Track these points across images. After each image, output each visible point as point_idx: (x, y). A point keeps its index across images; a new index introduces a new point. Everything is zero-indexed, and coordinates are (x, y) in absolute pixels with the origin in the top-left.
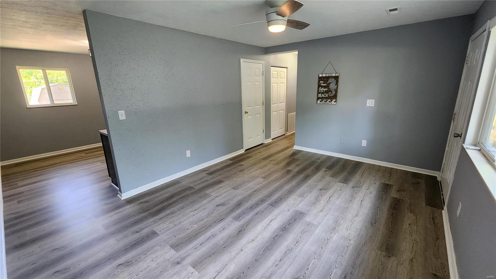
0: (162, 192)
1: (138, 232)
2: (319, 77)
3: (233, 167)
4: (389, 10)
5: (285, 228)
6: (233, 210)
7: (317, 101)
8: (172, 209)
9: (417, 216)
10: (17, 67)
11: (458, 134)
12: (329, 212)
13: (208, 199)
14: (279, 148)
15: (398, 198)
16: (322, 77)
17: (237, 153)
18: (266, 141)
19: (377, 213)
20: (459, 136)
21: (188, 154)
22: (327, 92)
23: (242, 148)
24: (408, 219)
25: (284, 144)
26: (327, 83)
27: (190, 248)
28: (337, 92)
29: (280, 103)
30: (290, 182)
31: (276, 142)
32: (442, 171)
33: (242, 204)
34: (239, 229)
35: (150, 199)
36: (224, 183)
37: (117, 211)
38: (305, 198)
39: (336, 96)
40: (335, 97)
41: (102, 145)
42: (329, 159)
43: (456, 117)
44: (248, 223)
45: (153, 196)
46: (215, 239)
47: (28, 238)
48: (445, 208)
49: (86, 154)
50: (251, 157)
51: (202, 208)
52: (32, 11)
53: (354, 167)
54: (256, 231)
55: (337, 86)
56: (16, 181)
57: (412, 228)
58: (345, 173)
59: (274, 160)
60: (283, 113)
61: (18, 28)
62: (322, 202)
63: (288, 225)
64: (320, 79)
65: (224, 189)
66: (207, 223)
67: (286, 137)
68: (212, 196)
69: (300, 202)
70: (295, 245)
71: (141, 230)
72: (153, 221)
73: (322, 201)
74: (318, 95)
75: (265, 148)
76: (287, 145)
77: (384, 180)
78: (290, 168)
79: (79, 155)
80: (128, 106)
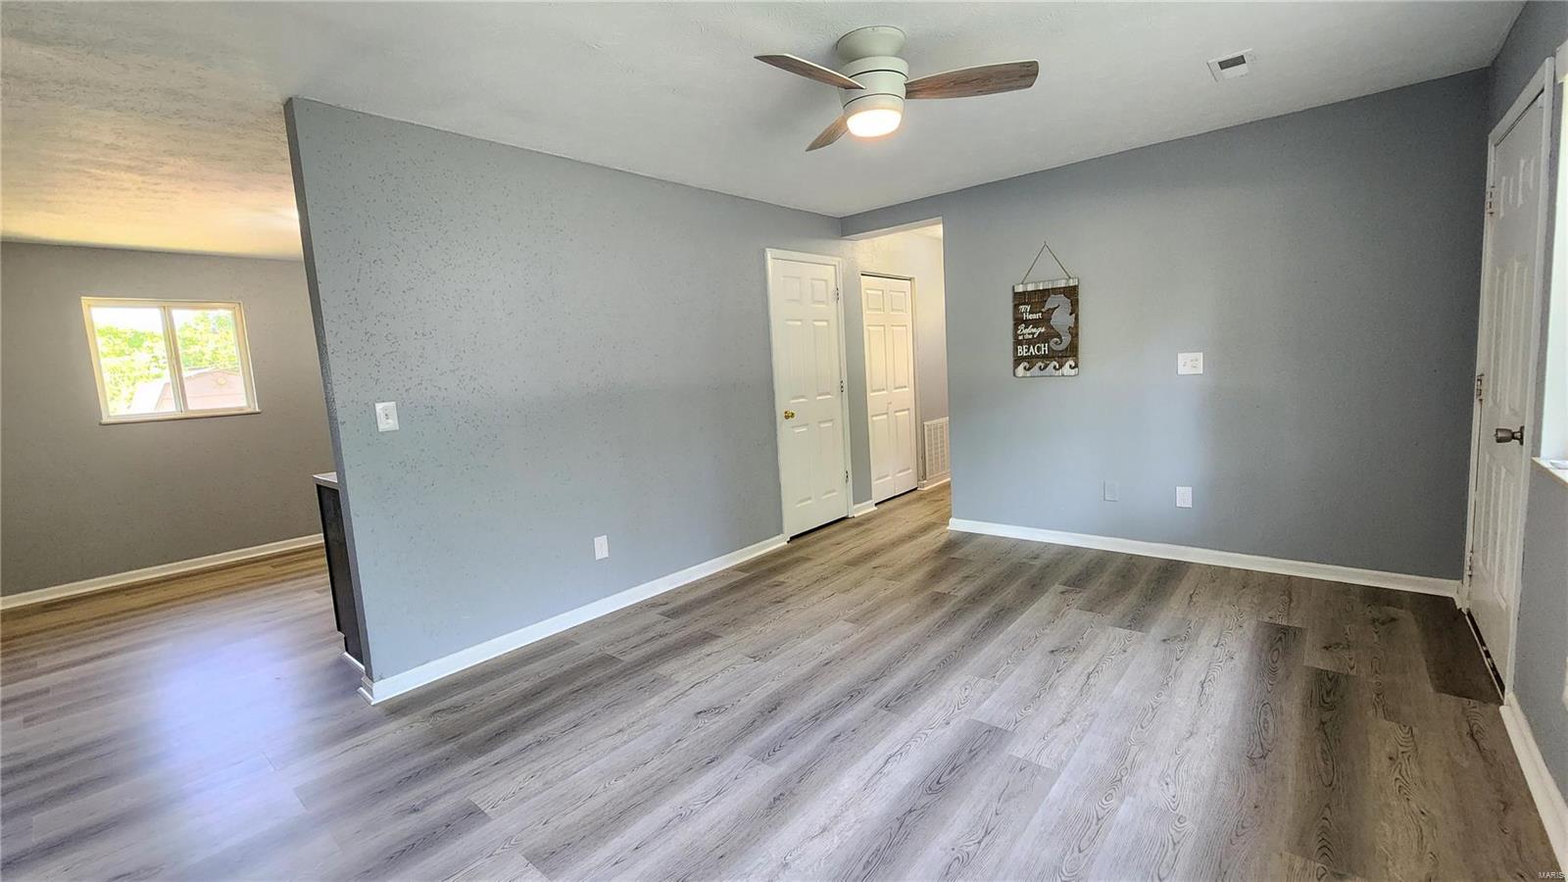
0: (510, 677)
1: (415, 811)
2: (1016, 295)
3: (752, 589)
4: (1220, 63)
5: (938, 782)
6: (750, 727)
7: (1015, 367)
8: (540, 731)
9: (1414, 729)
10: (85, 300)
11: (1510, 431)
12: (1090, 724)
13: (666, 693)
14: (902, 530)
15: (1334, 670)
16: (1024, 292)
17: (764, 547)
18: (858, 510)
19: (1266, 721)
20: (1513, 438)
21: (601, 547)
22: (1043, 338)
23: (780, 531)
24: (1381, 738)
25: (914, 516)
26: (1043, 310)
27: (598, 863)
28: (1077, 334)
29: (896, 388)
30: (946, 630)
31: (891, 510)
32: (1470, 576)
33: (782, 706)
34: (774, 791)
35: (468, 699)
36: (719, 641)
37: (353, 740)
38: (1001, 681)
39: (1077, 351)
40: (1072, 351)
41: (323, 541)
42: (1069, 557)
43: (1487, 386)
44: (804, 772)
45: (479, 690)
46: (688, 827)
47: (34, 840)
48: (1509, 696)
49: (274, 567)
50: (810, 559)
51: (645, 722)
52: (132, 109)
53: (1160, 578)
54: (835, 798)
55: (1077, 318)
56: (33, 656)
57: (1403, 770)
58: (1132, 598)
59: (886, 566)
60: (906, 418)
61: (93, 171)
62: (1062, 691)
63: (950, 773)
64: (1020, 298)
65: (721, 660)
66: (661, 773)
67: (921, 498)
68: (677, 682)
69: (986, 694)
70: (979, 843)
71: (428, 802)
72: (473, 771)
73: (1061, 689)
74: (1016, 350)
75: (854, 531)
76: (927, 520)
77: (1270, 614)
78: (942, 587)
79: (249, 572)
80: (407, 387)
